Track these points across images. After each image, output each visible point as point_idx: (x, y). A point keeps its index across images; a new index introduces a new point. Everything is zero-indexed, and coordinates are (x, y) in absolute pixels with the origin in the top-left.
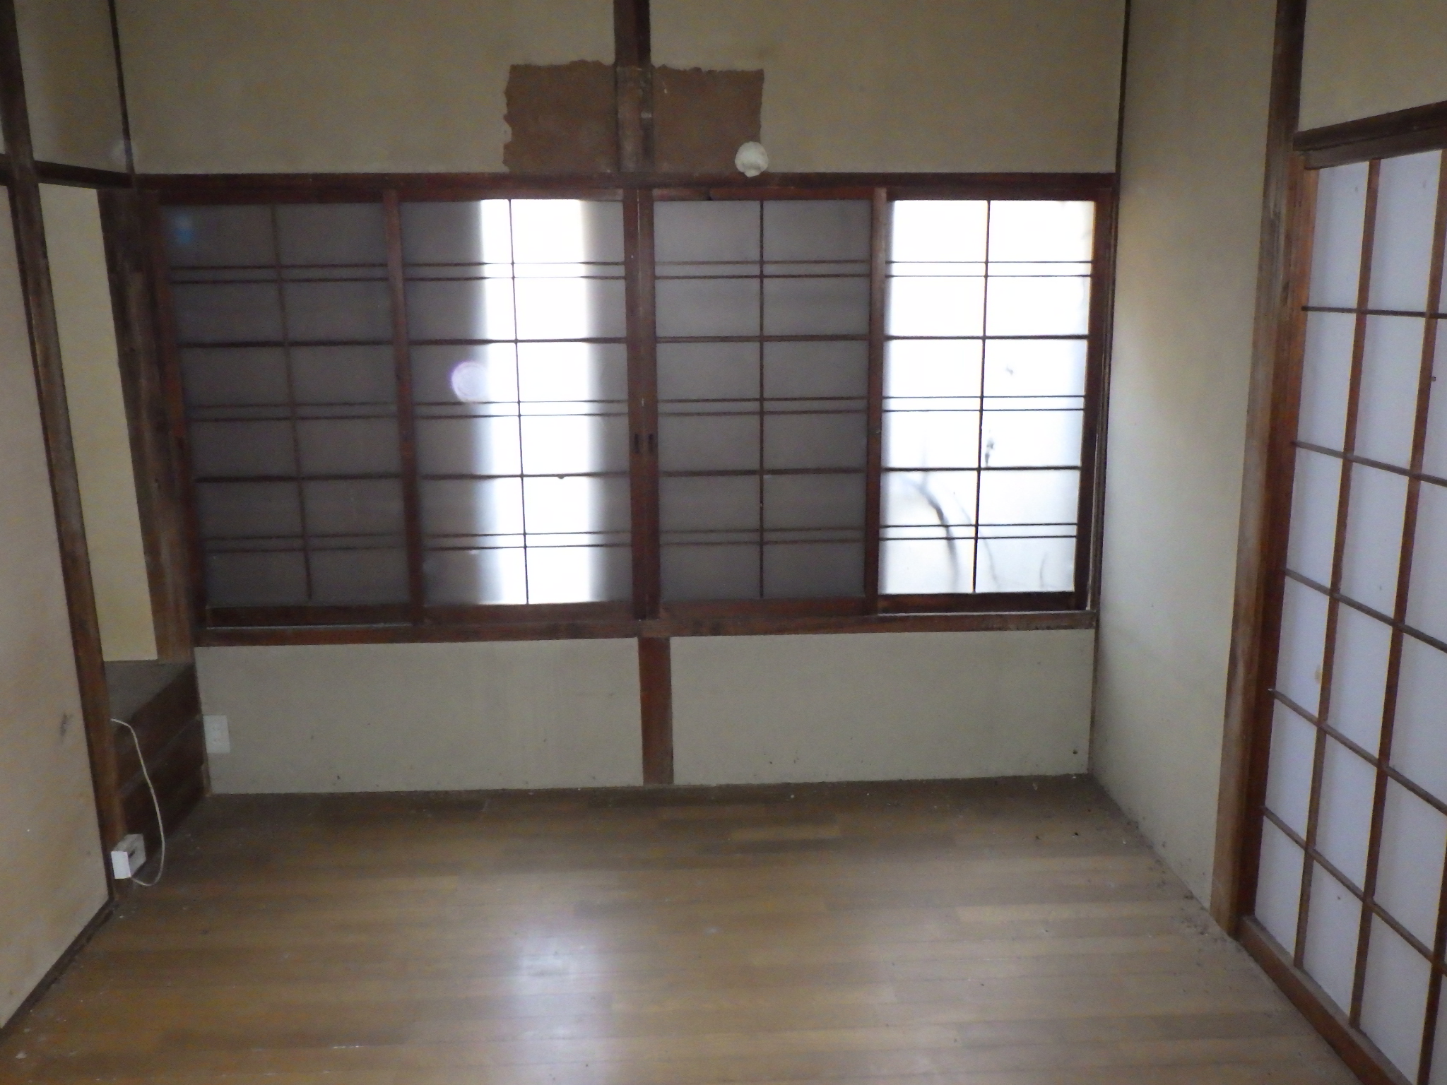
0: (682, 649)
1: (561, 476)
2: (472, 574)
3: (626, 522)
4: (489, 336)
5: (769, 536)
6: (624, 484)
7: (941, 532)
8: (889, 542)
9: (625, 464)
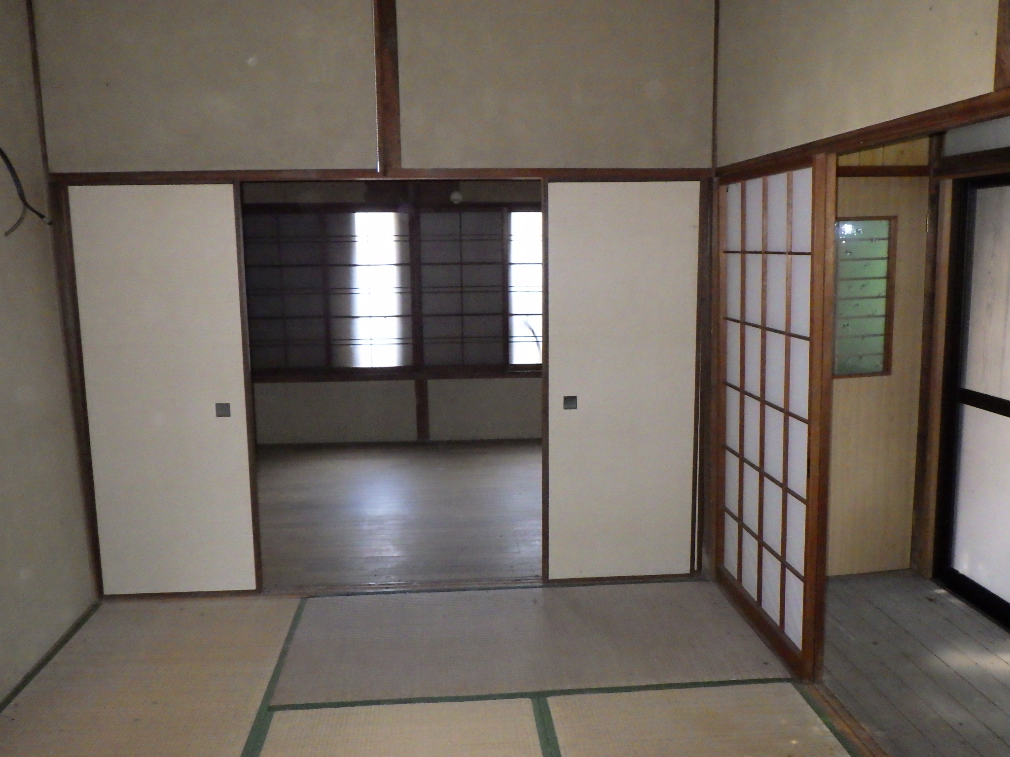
0: (432, 384)
1: (385, 317)
2: (350, 355)
3: (410, 335)
4: (357, 263)
5: (465, 340)
6: (409, 320)
7: (534, 339)
8: (513, 343)
9: (409, 312)
